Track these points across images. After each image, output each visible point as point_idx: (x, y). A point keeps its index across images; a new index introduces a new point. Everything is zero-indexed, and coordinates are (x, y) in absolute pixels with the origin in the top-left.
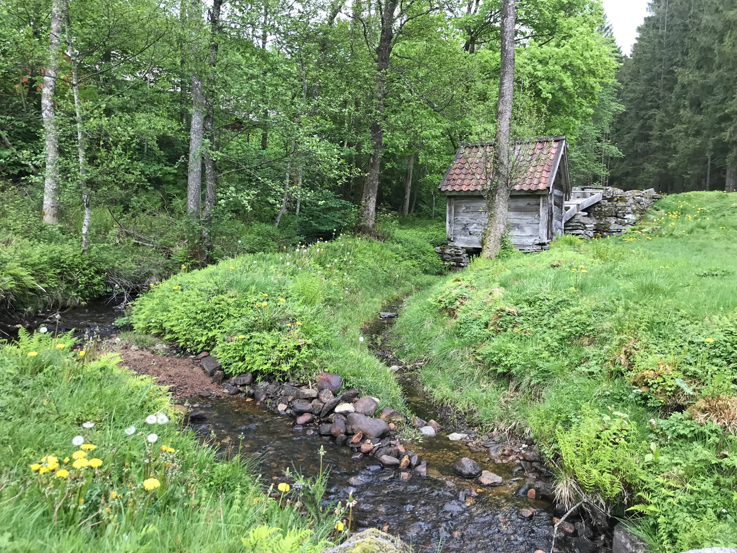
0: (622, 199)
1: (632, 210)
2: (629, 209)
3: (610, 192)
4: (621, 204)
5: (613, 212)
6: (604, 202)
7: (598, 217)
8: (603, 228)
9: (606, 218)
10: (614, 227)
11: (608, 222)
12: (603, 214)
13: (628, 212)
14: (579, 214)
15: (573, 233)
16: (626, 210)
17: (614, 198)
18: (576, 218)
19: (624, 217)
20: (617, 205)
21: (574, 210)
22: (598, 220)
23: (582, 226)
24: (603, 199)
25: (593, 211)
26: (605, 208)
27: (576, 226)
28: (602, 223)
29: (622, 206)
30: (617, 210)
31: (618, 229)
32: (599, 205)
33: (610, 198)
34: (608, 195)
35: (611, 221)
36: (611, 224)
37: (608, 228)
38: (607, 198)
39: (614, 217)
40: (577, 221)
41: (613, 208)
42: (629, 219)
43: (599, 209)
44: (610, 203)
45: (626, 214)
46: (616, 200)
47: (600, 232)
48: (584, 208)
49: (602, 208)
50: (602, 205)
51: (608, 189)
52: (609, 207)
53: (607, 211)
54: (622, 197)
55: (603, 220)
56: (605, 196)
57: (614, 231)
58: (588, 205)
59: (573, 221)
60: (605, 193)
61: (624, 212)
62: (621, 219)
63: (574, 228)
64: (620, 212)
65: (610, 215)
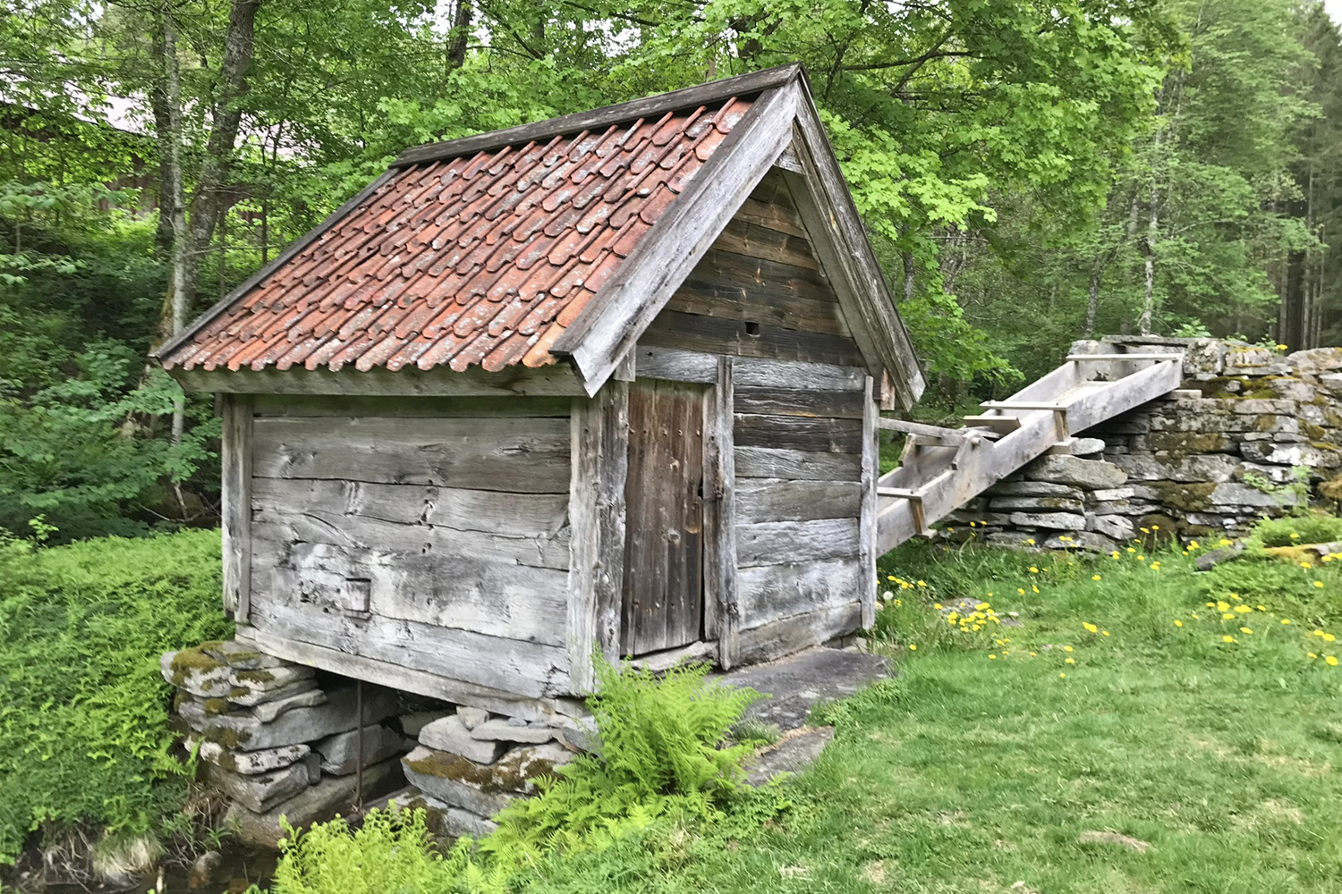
0: (1259, 384)
1: (1304, 428)
2: (1291, 427)
3: (1211, 359)
4: (1253, 404)
5: (1224, 435)
6: (1187, 396)
7: (1163, 453)
8: (1184, 498)
9: (1194, 461)
10: (1228, 496)
11: (1204, 475)
12: (1184, 443)
13: (1285, 437)
14: (1063, 450)
15: (1041, 523)
16: (1275, 428)
17: (1226, 382)
18: (1051, 465)
19: (1269, 458)
20: (1238, 411)
21: (1037, 433)
22: (1163, 464)
23: (1080, 494)
24: (1183, 387)
25: (1145, 428)
26: (1190, 418)
27: (1054, 494)
28: (1179, 476)
29: (1258, 411)
30: (1237, 428)
31: (1244, 506)
32: (1169, 406)
33: (1210, 382)
34: (1203, 370)
35: (1217, 472)
36: (1216, 485)
37: (1202, 498)
38: (1201, 381)
39: (1227, 456)
40: (1057, 476)
41: (1224, 419)
42: (1289, 465)
43: (1170, 422)
44: (1210, 401)
45: (1274, 445)
46: (1237, 388)
47: (1174, 512)
48: (1094, 423)
49: (1179, 421)
50: (1179, 408)
51: (1203, 347)
52: (1206, 417)
53: (1198, 432)
54: (1260, 376)
55: (1185, 468)
56: (1191, 375)
57: (1229, 509)
58: (1114, 410)
59: (1042, 476)
60: (1192, 362)
61: (1265, 436)
62: (1257, 467)
63: (1046, 503)
64: (1249, 436)
65: (1212, 447)
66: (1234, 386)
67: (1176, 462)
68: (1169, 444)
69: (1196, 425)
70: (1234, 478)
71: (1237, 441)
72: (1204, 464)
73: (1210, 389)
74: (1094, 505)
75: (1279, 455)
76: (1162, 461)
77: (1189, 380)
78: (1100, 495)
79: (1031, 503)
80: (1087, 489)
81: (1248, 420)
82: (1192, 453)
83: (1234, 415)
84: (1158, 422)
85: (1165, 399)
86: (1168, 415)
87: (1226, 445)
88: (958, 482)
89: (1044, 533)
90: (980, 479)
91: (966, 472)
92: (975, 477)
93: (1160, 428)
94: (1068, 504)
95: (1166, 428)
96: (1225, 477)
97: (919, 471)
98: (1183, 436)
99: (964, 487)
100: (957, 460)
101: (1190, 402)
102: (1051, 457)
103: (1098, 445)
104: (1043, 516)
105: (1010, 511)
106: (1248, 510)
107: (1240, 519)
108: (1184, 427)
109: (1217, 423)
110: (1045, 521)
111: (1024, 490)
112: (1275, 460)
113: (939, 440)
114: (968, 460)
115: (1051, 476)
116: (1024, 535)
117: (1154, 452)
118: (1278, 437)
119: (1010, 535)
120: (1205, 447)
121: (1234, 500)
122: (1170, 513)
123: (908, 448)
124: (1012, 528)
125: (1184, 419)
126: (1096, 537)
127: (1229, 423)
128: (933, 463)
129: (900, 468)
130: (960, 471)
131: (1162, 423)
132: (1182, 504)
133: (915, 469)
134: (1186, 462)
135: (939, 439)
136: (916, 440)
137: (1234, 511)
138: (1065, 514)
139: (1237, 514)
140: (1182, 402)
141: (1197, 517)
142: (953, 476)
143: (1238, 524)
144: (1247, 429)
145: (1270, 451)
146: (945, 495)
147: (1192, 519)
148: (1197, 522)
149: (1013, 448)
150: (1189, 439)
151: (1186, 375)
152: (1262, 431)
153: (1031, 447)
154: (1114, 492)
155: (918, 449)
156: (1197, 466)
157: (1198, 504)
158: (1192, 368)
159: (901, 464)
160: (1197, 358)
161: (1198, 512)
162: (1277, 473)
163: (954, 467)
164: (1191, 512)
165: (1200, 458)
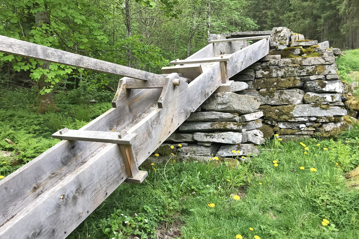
0: (309, 50)
2: (334, 71)
3: (284, 38)
4: (312, 60)
5: (297, 78)
6: (274, 58)
7: (263, 90)
8: (276, 114)
9: (281, 93)
10: (302, 112)
11: (287, 101)
12: (275, 84)
13: (333, 77)
14: (227, 88)
15: (215, 140)
16: (326, 72)
17: (293, 50)
18: (219, 100)
19: (324, 89)
20: (304, 64)
21: (212, 77)
22: (264, 96)
23: (237, 118)
24: (270, 54)
25: (252, 77)
26: (277, 70)
27: (222, 120)
28: (273, 102)
29: (315, 63)
30: (304, 74)
31: (310, 117)
32: (264, 64)
33: (285, 50)
34: (281, 44)
35: (294, 99)
36: (294, 106)
37: (287, 114)
38: (280, 50)
39: (298, 90)
40: (224, 106)
41: (296, 69)
42: (335, 92)
43: (266, 73)
44: (287, 60)
45: (326, 82)
46: (299, 52)
47: (272, 123)
48: (238, 72)
49: (271, 72)
50: (271, 64)
51: (280, 32)
52: (286, 69)
53: (282, 77)
54: (309, 46)
55: (276, 97)
56: (275, 47)
57: (302, 119)
58: (246, 64)
59: (213, 107)
60: (274, 40)
61: (321, 77)
62: (316, 95)
63: (217, 126)
64: (312, 77)
65: (291, 85)
66: (298, 51)
67: (271, 94)
68: (267, 85)
69: (281, 73)
70: (304, 102)
71: (304, 81)
72: (287, 95)
73: (285, 54)
74: (245, 123)
75: (329, 87)
76: (263, 94)
77: (273, 49)
78: (248, 117)
79: (207, 126)
80: (241, 114)
81: (310, 69)
82: (280, 89)
83: (302, 67)
84: (259, 74)
85: (262, 61)
86: (264, 69)
87: (299, 84)
88: (164, 119)
89: (217, 146)
90: (180, 113)
91: (170, 109)
92: (176, 113)
93: (261, 76)
94: (232, 126)
95: (264, 76)
96: (299, 101)
97: (130, 110)
98: (274, 80)
99: (169, 123)
100: (162, 100)
101: (277, 62)
102: (219, 94)
103: (244, 86)
104: (216, 135)
105: (193, 132)
106: (313, 119)
107: (308, 124)
108: (274, 75)
109: (292, 72)
110: (217, 138)
111: (202, 118)
112: (327, 90)
113: (145, 83)
114: (170, 98)
115: (220, 107)
116: (203, 148)
117: (258, 90)
118: (329, 77)
119: (194, 148)
120: (287, 85)
121: (306, 114)
122: (269, 123)
123: (120, 91)
124: (194, 143)
125: (274, 70)
126: (249, 146)
127: (299, 71)
128: (141, 103)
129: (113, 109)
130: (165, 109)
131: (262, 73)
132: (276, 118)
133: (127, 108)
134: (277, 95)
135: (145, 81)
136: (127, 84)
137: (306, 120)
138: (231, 133)
139: (306, 122)
140: (272, 61)
141: (284, 124)
142: (159, 113)
143: (308, 127)
144: (310, 74)
145: (324, 85)
146: (153, 133)
147: (281, 125)
148: (284, 127)
149: (200, 87)
150: (278, 81)
151: (271, 48)
152: (318, 74)
153: (209, 87)
154: (254, 114)
155: (129, 91)
156: (283, 96)
157: (285, 117)
158: (275, 43)
159: (114, 105)
160: (277, 38)
161: (285, 121)
162: (328, 98)
163: (160, 106)
164: (281, 122)
165: (285, 91)
